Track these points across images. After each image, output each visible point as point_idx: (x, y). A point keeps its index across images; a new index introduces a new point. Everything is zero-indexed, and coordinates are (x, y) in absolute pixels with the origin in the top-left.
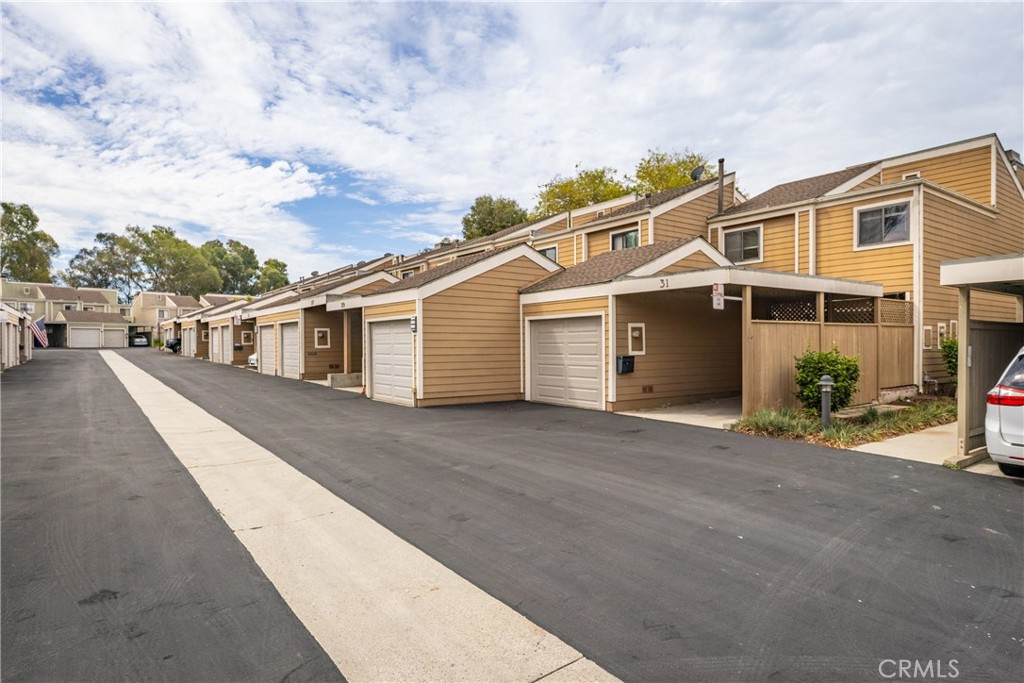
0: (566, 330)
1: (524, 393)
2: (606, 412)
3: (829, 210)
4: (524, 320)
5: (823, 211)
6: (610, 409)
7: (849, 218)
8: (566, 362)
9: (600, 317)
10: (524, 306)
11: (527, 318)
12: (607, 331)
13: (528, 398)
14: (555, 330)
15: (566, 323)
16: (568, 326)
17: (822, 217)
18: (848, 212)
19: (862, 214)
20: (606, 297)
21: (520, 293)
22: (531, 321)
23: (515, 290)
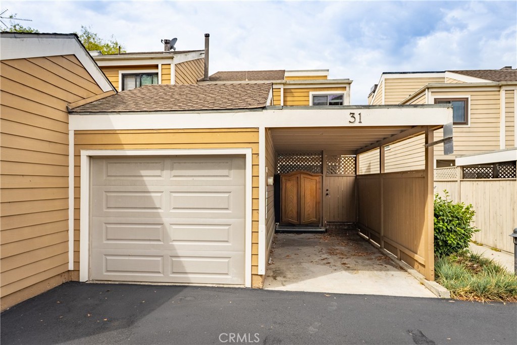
0: (166, 173)
1: (77, 270)
2: (252, 290)
3: (293, 91)
4: (77, 156)
5: (288, 91)
6: (258, 284)
7: (306, 99)
8: (166, 220)
9: (243, 156)
10: (77, 133)
11: (84, 154)
12: (255, 177)
13: (84, 277)
14: (143, 173)
15: (168, 162)
16: (172, 169)
17: (288, 95)
18: (306, 94)
19: (314, 97)
20: (256, 130)
21: (70, 112)
22: (90, 157)
23: (62, 106)
